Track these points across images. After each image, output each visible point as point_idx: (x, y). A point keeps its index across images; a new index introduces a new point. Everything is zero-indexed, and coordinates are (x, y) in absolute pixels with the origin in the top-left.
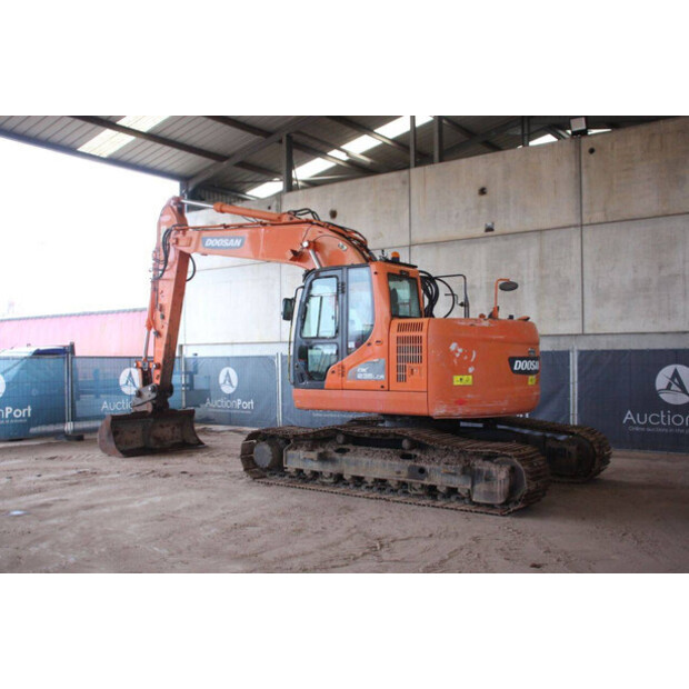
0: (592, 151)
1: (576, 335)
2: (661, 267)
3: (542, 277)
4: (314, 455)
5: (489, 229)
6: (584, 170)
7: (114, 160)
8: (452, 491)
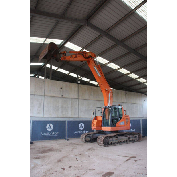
0: (80, 87)
1: (77, 118)
2: (89, 107)
5: (62, 96)
6: (79, 90)
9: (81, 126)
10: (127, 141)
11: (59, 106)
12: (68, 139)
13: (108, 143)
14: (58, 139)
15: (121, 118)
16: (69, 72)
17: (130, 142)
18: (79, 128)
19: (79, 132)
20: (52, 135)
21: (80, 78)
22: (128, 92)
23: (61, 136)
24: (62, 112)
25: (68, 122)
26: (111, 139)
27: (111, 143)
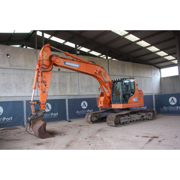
1: (77, 95)
2: (91, 83)
3: (71, 83)
5: (59, 70)
9: (84, 105)
10: (140, 119)
11: (56, 83)
12: (70, 120)
13: (120, 123)
14: (58, 120)
15: (133, 93)
16: (64, 41)
17: (143, 120)
18: (81, 107)
19: (82, 112)
20: (50, 116)
21: (78, 49)
22: (135, 64)
23: (62, 117)
24: (60, 89)
25: (69, 100)
26: (123, 118)
27: (123, 122)
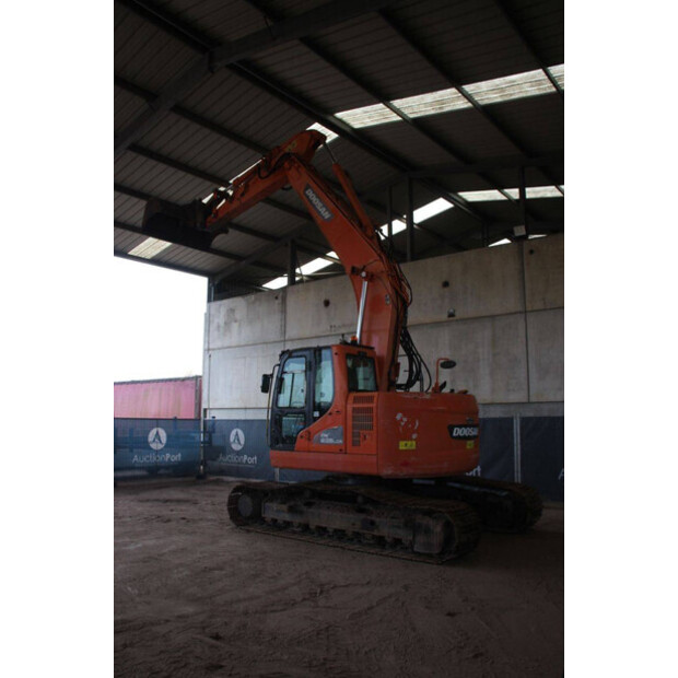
0: (531, 252)
1: (523, 403)
3: (494, 355)
4: (285, 507)
5: (451, 315)
6: (525, 267)
7: (156, 261)
8: (397, 542)
